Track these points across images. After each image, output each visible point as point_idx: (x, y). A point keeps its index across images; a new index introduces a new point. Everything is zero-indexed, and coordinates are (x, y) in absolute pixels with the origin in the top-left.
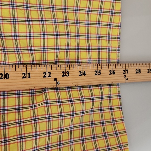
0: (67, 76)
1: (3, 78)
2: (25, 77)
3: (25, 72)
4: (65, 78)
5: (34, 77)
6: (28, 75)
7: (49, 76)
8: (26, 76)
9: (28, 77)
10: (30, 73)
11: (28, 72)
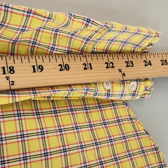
0: (131, 66)
1: (63, 69)
2: (86, 68)
3: (86, 63)
4: (129, 69)
5: (96, 68)
6: (89, 65)
7: (113, 67)
8: (87, 66)
9: (90, 68)
10: (90, 63)
11: (89, 63)
